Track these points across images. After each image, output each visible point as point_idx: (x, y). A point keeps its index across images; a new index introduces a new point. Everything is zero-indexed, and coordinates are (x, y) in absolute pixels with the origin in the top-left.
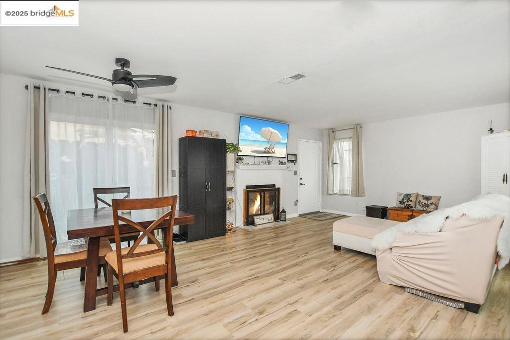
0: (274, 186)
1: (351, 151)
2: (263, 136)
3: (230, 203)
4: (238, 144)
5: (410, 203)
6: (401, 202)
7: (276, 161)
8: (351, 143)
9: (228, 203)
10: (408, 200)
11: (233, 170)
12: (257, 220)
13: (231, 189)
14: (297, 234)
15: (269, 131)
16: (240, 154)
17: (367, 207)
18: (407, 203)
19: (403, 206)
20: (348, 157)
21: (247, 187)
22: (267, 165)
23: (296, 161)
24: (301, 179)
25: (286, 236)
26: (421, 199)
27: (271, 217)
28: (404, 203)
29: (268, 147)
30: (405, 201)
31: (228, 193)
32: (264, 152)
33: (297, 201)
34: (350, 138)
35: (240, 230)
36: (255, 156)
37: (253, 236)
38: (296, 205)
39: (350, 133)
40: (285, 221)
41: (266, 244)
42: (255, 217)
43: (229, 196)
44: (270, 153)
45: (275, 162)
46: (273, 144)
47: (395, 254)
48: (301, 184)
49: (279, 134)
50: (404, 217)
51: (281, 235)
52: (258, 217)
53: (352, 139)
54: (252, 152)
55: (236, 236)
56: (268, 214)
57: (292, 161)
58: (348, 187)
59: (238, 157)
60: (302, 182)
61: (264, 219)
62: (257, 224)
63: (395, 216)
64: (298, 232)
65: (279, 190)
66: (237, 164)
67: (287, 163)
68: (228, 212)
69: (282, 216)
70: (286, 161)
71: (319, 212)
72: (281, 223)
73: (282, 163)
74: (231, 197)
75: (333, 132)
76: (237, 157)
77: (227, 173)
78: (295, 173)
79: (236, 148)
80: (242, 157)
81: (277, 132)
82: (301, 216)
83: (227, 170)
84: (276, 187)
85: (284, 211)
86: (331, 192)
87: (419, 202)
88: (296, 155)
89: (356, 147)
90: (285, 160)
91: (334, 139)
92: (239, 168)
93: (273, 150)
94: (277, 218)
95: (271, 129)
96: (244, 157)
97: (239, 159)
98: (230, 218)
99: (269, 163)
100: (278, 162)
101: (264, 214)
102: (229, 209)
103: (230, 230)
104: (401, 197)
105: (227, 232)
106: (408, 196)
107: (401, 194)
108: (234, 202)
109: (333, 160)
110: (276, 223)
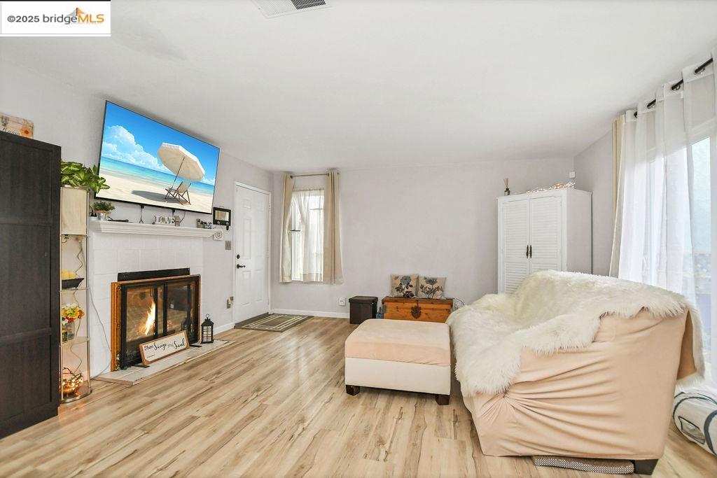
0: (187, 271)
1: (322, 212)
2: (163, 161)
3: (71, 320)
4: (97, 170)
5: (410, 289)
6: (398, 289)
7: (192, 219)
8: (323, 197)
9: (63, 323)
10: (408, 285)
11: (82, 231)
12: (149, 352)
13: (74, 283)
14: (253, 371)
15: (179, 153)
16: (101, 194)
17: (351, 300)
18: (406, 290)
19: (402, 294)
20: (317, 220)
21: (121, 277)
22: (172, 226)
23: (229, 222)
24: (238, 257)
25: (230, 379)
26: (423, 282)
27: (181, 338)
28: (403, 290)
29: (175, 188)
30: (403, 286)
31: (65, 295)
32: (166, 198)
33: (232, 299)
34: (320, 190)
35: (103, 387)
36: (142, 206)
37: (146, 399)
38: (229, 306)
39: (319, 181)
40: (212, 342)
41: (193, 418)
42: (143, 346)
43: (68, 301)
44: (178, 201)
45: (189, 222)
46: (186, 183)
47: (517, 397)
48: (238, 266)
49: (198, 162)
50: (407, 310)
51: (218, 381)
52: (150, 344)
53: (323, 192)
54: (135, 193)
55: (95, 410)
56: (173, 332)
57: (223, 223)
58: (318, 269)
59: (99, 202)
60: (240, 262)
61: (164, 345)
62: (150, 360)
63: (395, 310)
64: (252, 366)
65: (197, 279)
66: (93, 219)
67: (213, 226)
68: (64, 346)
69: (205, 333)
70: (212, 222)
71: (267, 315)
72: (206, 349)
73: (202, 224)
74: (74, 305)
75: (291, 177)
76: (93, 202)
77: (62, 240)
78: (228, 246)
79: (91, 179)
80: (107, 202)
81: (195, 158)
82: (238, 326)
83: (63, 231)
84: (192, 273)
85: (208, 323)
86: (287, 280)
87: (422, 287)
88: (229, 211)
89: (330, 204)
90: (209, 219)
91: (294, 189)
92: (98, 230)
93: (185, 196)
94: (193, 339)
95: (181, 149)
96: (113, 204)
97: (101, 207)
98: (69, 361)
99: (177, 222)
100: (194, 223)
101: (165, 334)
102: (67, 336)
103: (72, 394)
104: (398, 282)
105: (64, 402)
106: (406, 279)
107: (396, 278)
108: (84, 318)
109: (290, 226)
110: (193, 349)
